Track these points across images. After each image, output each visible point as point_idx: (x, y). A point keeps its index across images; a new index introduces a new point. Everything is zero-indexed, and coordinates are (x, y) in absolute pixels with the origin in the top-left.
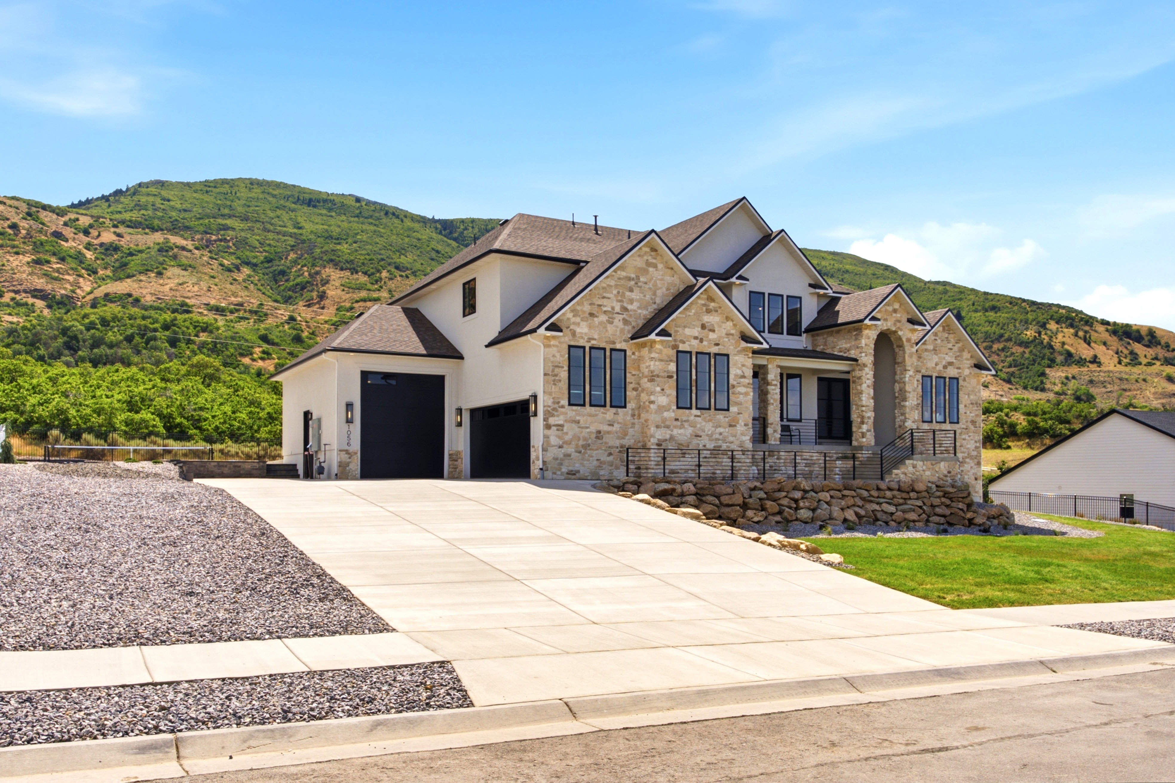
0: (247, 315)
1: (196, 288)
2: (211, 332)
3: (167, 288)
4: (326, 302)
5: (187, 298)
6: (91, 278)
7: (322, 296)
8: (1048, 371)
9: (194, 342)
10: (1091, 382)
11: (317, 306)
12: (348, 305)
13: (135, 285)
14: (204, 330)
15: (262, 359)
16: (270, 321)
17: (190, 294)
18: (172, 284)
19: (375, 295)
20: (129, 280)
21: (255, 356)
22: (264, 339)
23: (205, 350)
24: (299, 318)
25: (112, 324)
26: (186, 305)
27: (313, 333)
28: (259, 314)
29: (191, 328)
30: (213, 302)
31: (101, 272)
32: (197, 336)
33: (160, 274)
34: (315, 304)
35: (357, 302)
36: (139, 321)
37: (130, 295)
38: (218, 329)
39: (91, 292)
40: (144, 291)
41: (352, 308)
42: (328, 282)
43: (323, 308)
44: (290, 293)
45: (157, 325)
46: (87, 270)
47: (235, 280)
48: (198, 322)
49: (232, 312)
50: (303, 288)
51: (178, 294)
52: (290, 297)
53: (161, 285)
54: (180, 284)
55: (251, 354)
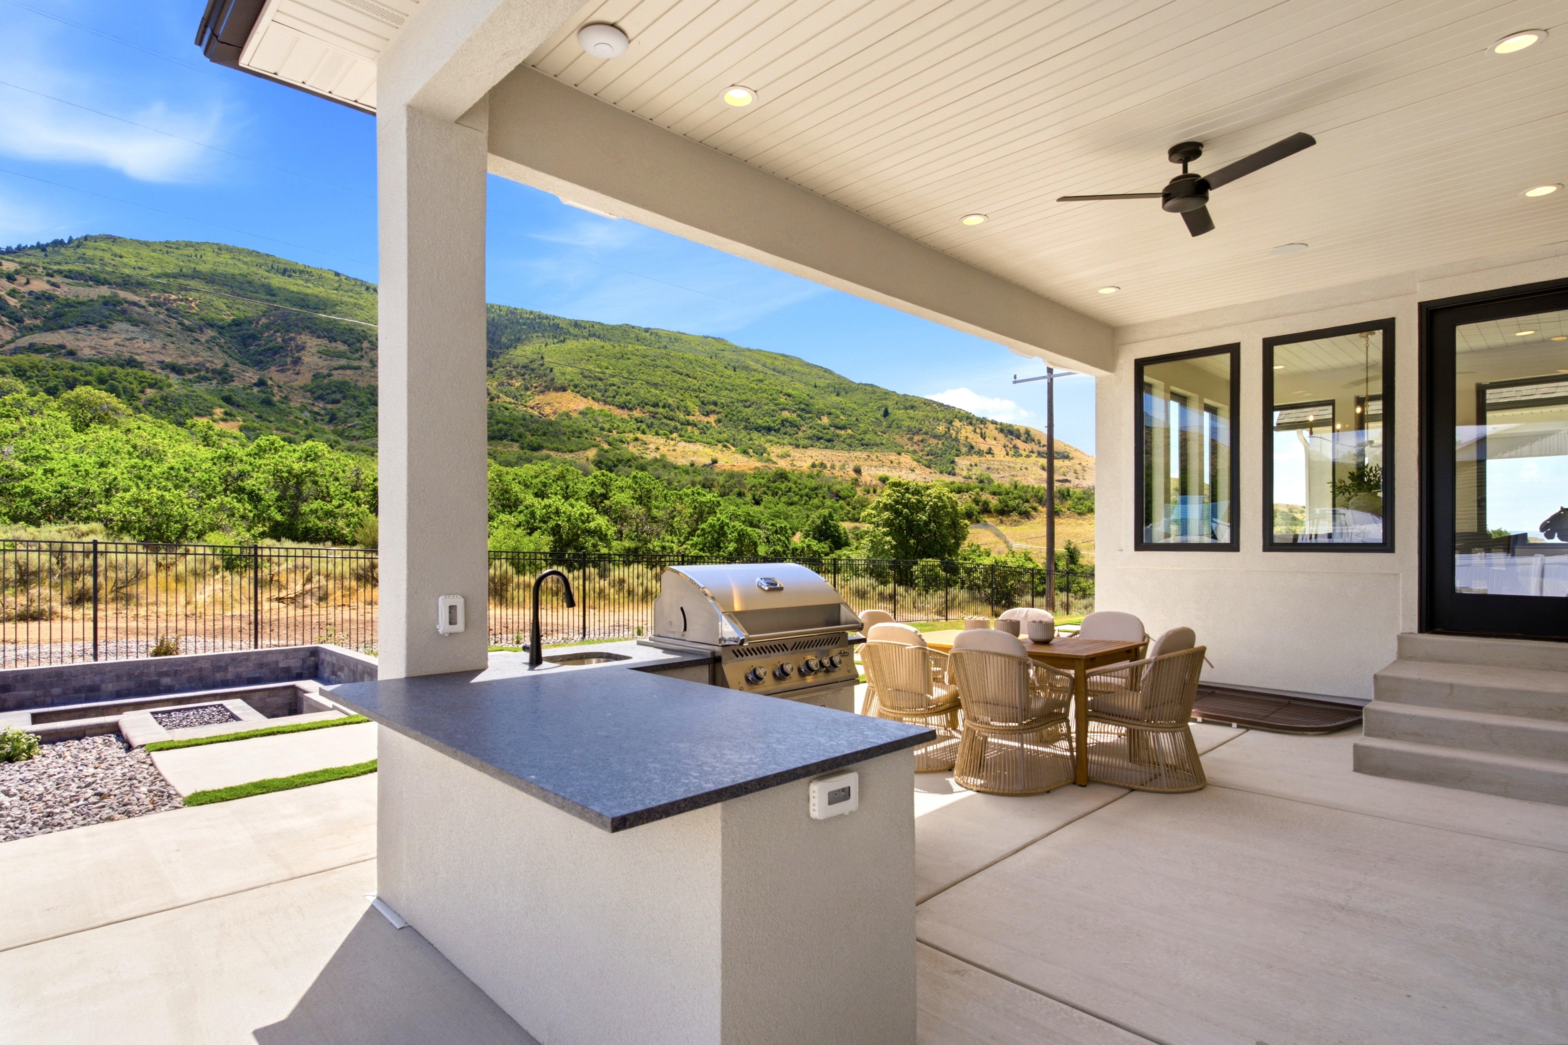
0: (210, 375)
1: (148, 345)
2: (161, 388)
3: (112, 342)
4: (302, 369)
5: (137, 354)
6: (14, 327)
7: (297, 361)
8: (956, 459)
9: (138, 399)
10: (988, 469)
11: (291, 372)
12: (325, 372)
13: (70, 337)
14: (151, 386)
15: (224, 420)
16: (236, 384)
17: (140, 351)
18: (117, 339)
19: (356, 364)
20: (62, 331)
21: (215, 417)
22: (228, 400)
23: (152, 408)
24: (270, 382)
25: (28, 374)
26: (135, 361)
27: (286, 398)
28: (224, 376)
29: (135, 383)
30: (168, 360)
31: (28, 322)
32: (142, 392)
33: (103, 327)
34: (289, 370)
35: (336, 369)
36: (66, 372)
37: (62, 347)
38: (170, 386)
39: (12, 341)
40: (82, 344)
41: (329, 375)
42: (303, 348)
43: (298, 374)
44: (261, 357)
45: (89, 378)
46: (10, 318)
47: (197, 340)
48: (144, 377)
49: (190, 372)
50: (275, 353)
51: (125, 349)
52: (261, 362)
53: (104, 339)
54: (128, 340)
55: (211, 415)
